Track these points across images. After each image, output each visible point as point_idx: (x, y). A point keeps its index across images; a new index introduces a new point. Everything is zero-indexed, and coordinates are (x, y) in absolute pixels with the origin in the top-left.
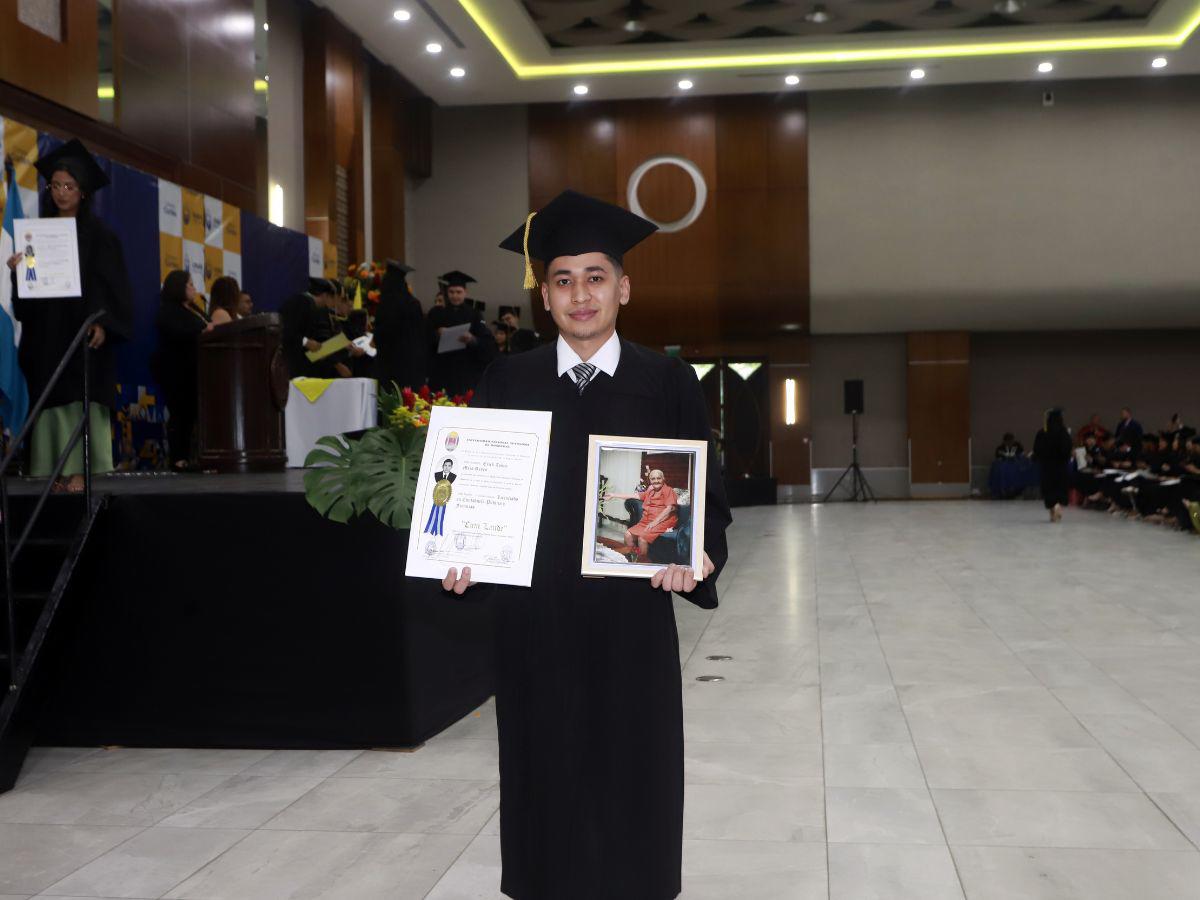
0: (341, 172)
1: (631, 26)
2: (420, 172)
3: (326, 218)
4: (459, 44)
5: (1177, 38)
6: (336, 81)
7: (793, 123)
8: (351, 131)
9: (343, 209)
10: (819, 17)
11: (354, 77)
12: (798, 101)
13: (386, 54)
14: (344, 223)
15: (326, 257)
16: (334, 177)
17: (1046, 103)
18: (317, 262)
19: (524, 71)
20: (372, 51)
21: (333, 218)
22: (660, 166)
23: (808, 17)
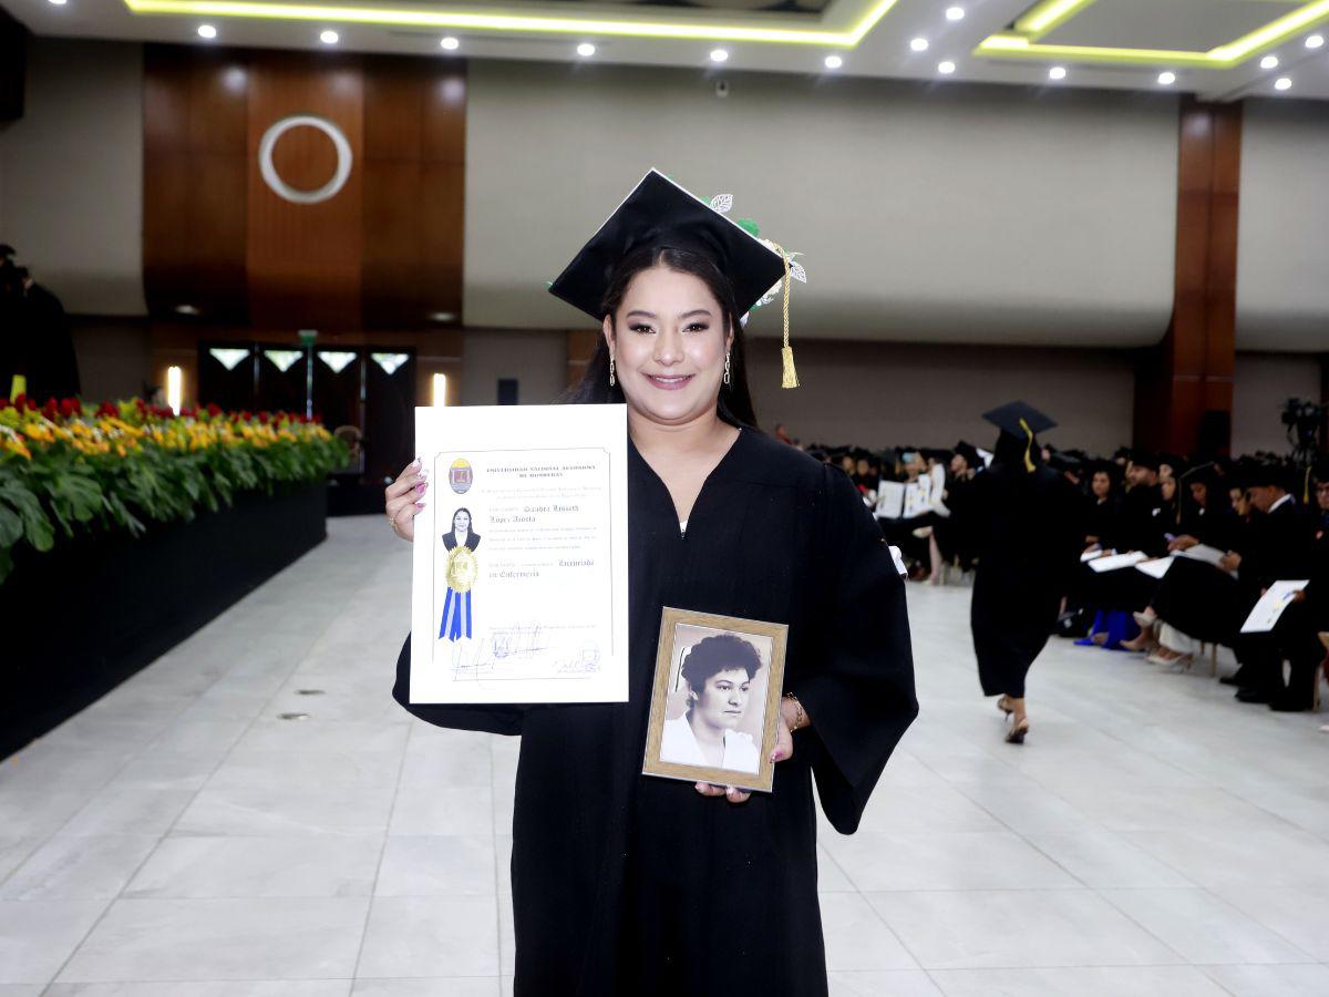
5: (851, 38)
7: (452, 90)
12: (458, 67)
17: (720, 93)
22: (298, 128)
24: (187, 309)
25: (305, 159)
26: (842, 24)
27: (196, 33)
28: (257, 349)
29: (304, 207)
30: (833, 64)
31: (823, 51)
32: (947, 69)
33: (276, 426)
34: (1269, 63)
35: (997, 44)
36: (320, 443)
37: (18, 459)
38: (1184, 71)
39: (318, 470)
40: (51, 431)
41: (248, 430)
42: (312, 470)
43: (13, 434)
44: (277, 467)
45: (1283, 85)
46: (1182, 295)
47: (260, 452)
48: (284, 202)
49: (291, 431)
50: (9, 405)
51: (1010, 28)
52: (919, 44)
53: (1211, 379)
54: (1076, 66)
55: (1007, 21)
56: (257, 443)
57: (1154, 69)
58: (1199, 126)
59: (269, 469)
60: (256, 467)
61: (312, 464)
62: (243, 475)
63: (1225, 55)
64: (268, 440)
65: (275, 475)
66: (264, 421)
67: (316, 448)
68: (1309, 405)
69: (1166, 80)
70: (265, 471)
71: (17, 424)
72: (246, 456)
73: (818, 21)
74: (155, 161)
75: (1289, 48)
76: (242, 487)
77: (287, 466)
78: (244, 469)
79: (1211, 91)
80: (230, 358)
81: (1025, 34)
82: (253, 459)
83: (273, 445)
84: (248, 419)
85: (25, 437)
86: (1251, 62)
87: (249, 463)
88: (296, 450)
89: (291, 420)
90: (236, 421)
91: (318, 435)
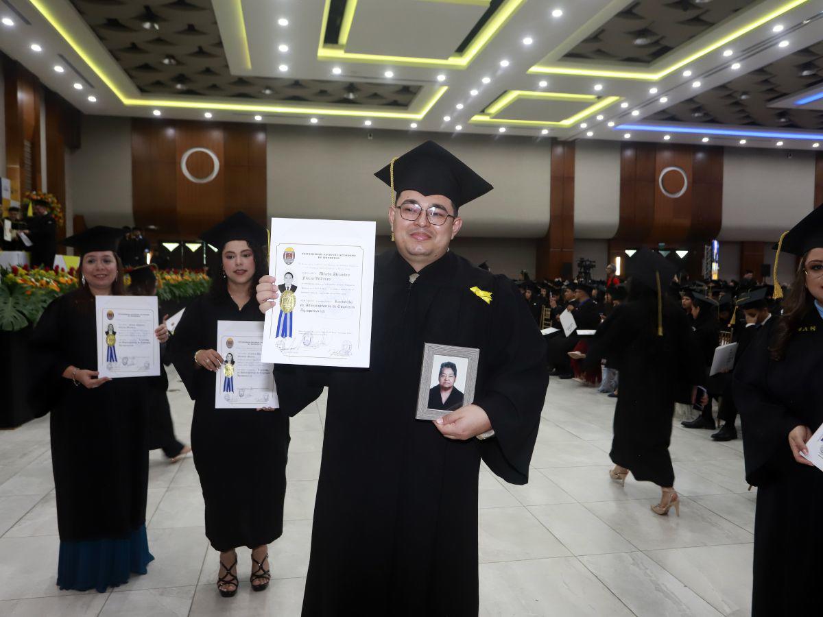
0: (27, 144)
1: (179, 86)
2: (75, 146)
3: (17, 166)
4: (92, 86)
5: (420, 116)
6: (23, 96)
7: (261, 137)
8: (33, 123)
9: (28, 162)
10: (268, 92)
11: (35, 97)
12: (262, 127)
13: (53, 86)
14: (29, 169)
15: (12, 188)
16: (23, 146)
17: (369, 138)
18: (7, 190)
19: (128, 102)
20: (46, 84)
21: (22, 165)
22: (196, 152)
23: (263, 91)
24: (152, 227)
25: (199, 166)
26: (417, 111)
27: (152, 113)
28: (182, 243)
29: (201, 185)
30: (414, 126)
31: (410, 121)
32: (459, 128)
33: (182, 275)
34: (584, 126)
35: (478, 118)
36: (203, 281)
37: (53, 291)
38: (552, 129)
39: (201, 292)
40: (71, 280)
41: (168, 277)
42: (199, 293)
43: (52, 281)
44: (181, 292)
45: (590, 134)
46: (553, 217)
47: (173, 286)
48: (192, 183)
49: (190, 277)
50: (52, 269)
51: (483, 112)
52: (447, 119)
53: (564, 250)
54: (509, 127)
55: (481, 109)
56: (172, 282)
57: (540, 128)
58: (559, 150)
59: (177, 292)
60: (172, 292)
61: (199, 289)
62: (165, 295)
63: (567, 123)
64: (177, 281)
65: (179, 295)
66: (176, 273)
67: (202, 284)
68: (588, 260)
69: (545, 132)
70: (174, 293)
71: (54, 277)
72: (166, 287)
73: (407, 109)
74: (137, 166)
75: (591, 120)
76: (164, 300)
77: (186, 291)
78: (166, 293)
79: (563, 136)
80: (171, 247)
81: (488, 114)
82: (170, 289)
83: (179, 283)
84: (168, 273)
85: (58, 282)
86: (577, 125)
87: (167, 290)
88: (191, 284)
89: (190, 273)
90: (163, 273)
91: (203, 278)
